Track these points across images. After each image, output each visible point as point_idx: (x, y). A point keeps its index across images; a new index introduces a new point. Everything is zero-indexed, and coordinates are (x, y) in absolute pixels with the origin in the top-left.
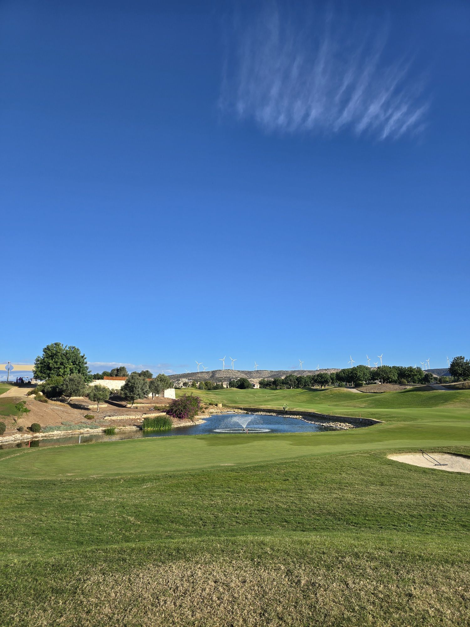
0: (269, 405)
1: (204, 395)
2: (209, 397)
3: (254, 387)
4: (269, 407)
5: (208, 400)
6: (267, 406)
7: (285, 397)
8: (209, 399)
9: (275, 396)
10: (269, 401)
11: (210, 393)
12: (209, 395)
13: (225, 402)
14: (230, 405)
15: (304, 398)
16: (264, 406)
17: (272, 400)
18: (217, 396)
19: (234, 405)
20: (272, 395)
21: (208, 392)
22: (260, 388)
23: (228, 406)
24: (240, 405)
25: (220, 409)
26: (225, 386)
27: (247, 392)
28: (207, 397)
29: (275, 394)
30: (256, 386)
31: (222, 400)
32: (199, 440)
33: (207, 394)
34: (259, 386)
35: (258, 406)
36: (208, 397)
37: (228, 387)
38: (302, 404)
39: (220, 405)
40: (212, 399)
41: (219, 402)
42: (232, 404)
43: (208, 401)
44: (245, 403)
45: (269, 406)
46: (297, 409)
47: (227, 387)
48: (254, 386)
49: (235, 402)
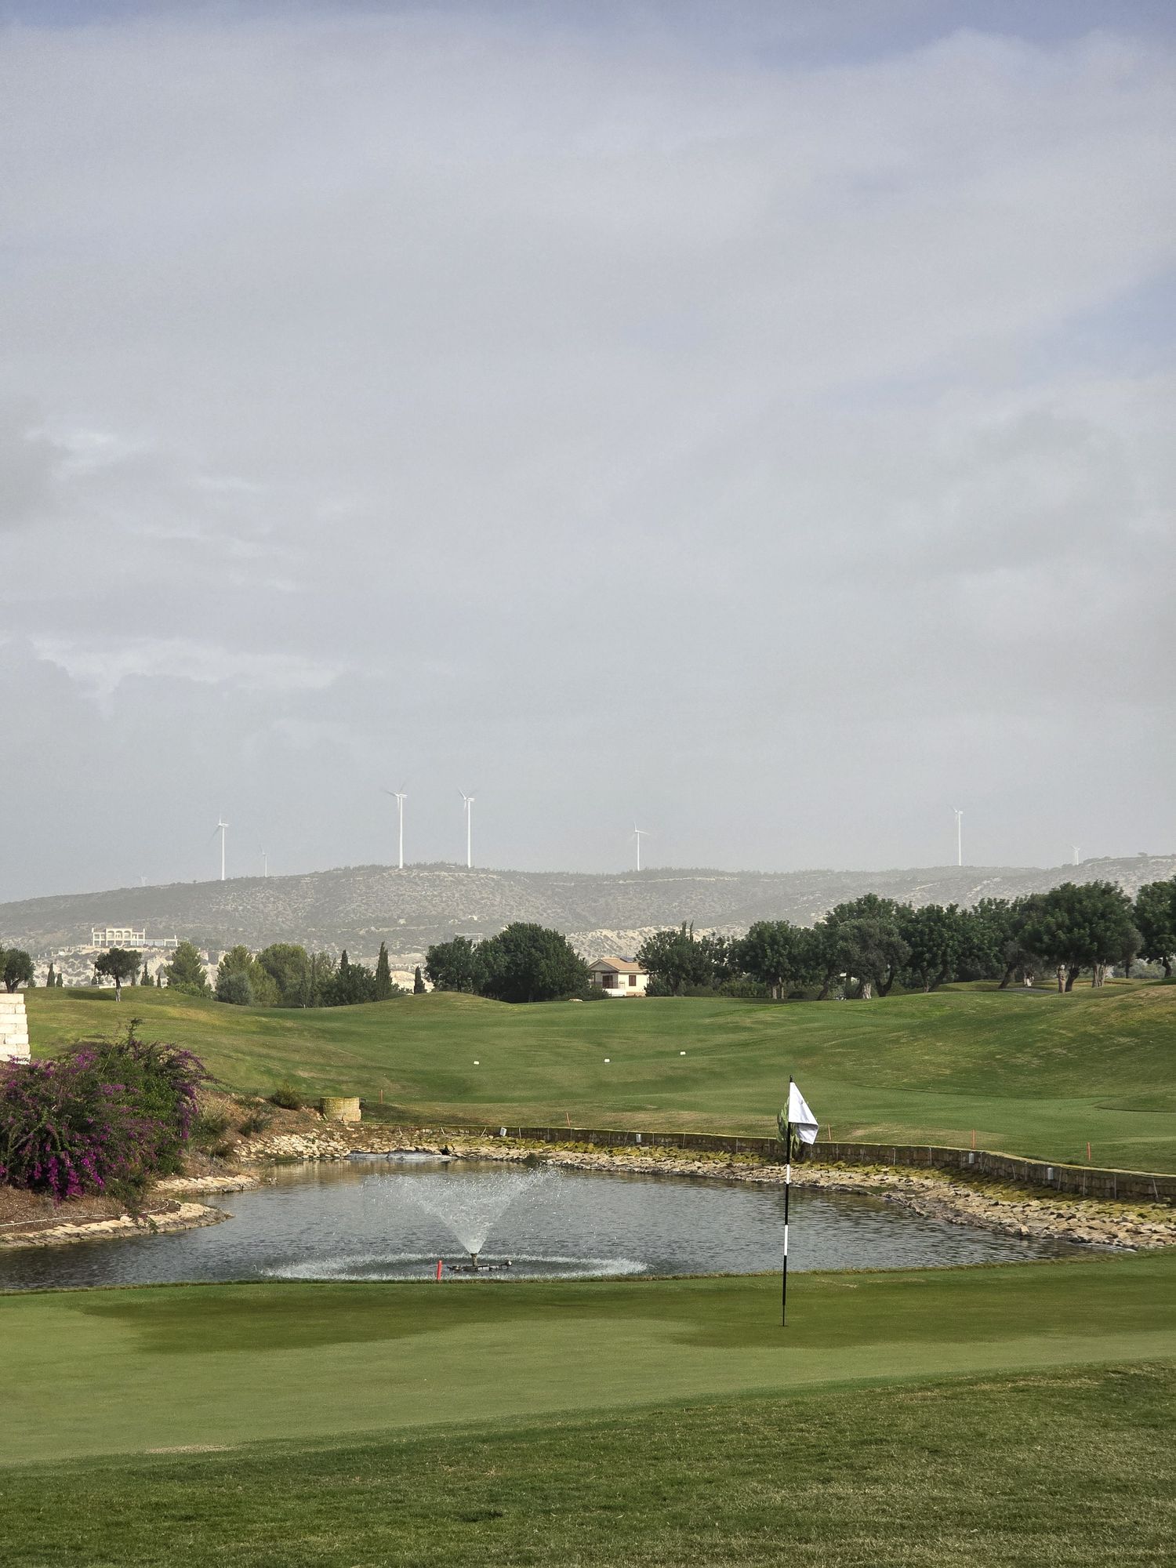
0: (692, 1107)
1: (240, 1042)
2: (273, 1053)
3: (609, 991)
4: (688, 1121)
5: (269, 1072)
6: (674, 1113)
7: (807, 1051)
8: (271, 1064)
9: (745, 1045)
10: (696, 1081)
11: (289, 1030)
12: (278, 1041)
13: (388, 1089)
14: (417, 1108)
15: (941, 1059)
16: (656, 1115)
17: (713, 1074)
18: (331, 1047)
19: (442, 1108)
20: (721, 1038)
21: (274, 1022)
22: (651, 991)
23: (401, 1117)
24: (488, 1111)
25: (346, 1136)
26: (402, 980)
27: (552, 1023)
28: (265, 1051)
29: (743, 1036)
30: (623, 979)
31: (365, 1075)
32: (92, 1321)
33: (266, 1030)
34: (643, 981)
35: (610, 1116)
36: (267, 1056)
37: (429, 986)
38: (917, 1098)
39: (350, 1110)
40: (296, 1065)
41: (344, 1087)
42: (433, 1099)
43: (265, 1079)
44: (524, 1094)
45: (686, 1115)
46: (875, 1129)
47: (419, 987)
48: (609, 979)
49: (460, 1089)
